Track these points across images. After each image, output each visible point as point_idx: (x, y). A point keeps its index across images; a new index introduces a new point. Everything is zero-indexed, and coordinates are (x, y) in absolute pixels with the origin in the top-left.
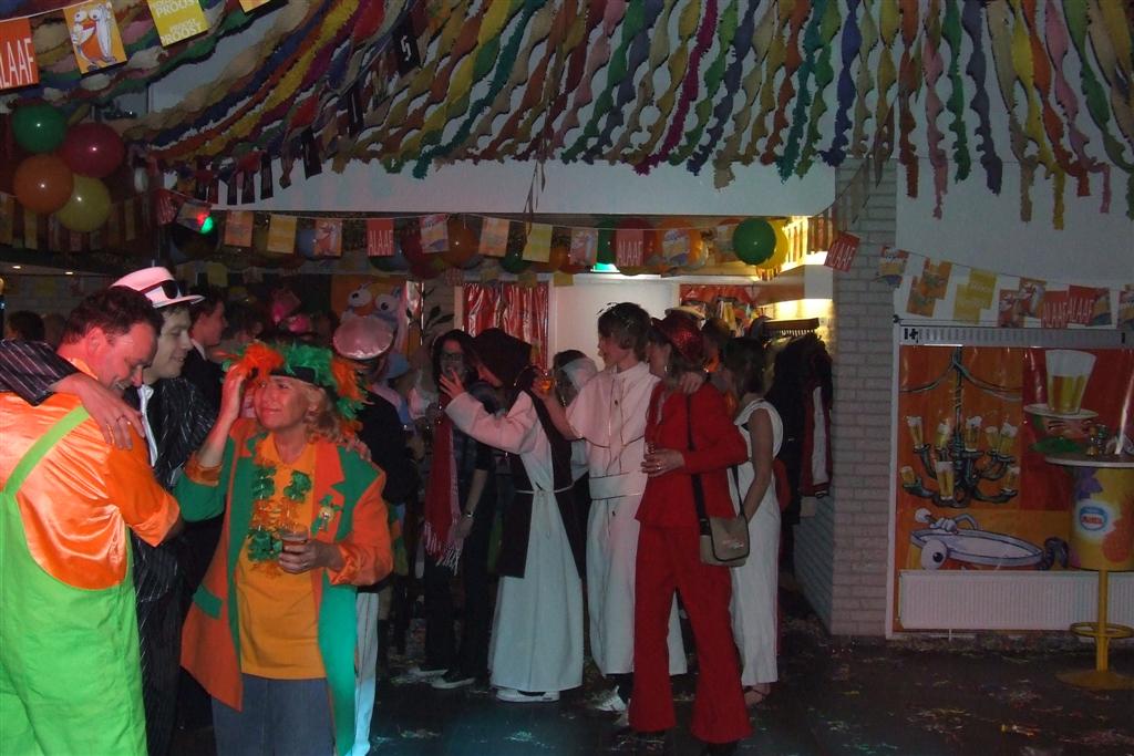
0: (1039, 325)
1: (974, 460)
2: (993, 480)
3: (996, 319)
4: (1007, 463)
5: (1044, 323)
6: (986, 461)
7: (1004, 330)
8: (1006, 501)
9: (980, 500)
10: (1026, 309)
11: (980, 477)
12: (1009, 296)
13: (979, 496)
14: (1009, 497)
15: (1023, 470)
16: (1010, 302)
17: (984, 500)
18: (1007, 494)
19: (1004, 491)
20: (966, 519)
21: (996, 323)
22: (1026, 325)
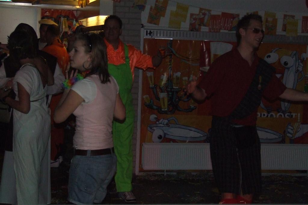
0: (208, 30)
1: (177, 92)
2: (185, 101)
3: (188, 27)
5: (210, 29)
6: (182, 93)
7: (192, 32)
8: (191, 111)
9: (179, 111)
10: (202, 22)
11: (180, 100)
12: (194, 17)
13: (179, 109)
14: (193, 109)
16: (195, 19)
17: (181, 111)
18: (192, 108)
19: (191, 107)
20: (173, 119)
21: (188, 29)
22: (202, 30)
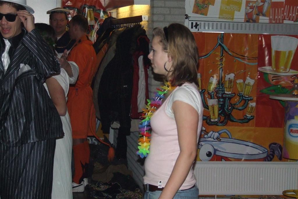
0: (268, 21)
1: (230, 99)
2: (240, 110)
3: (244, 17)
4: (249, 100)
5: (270, 20)
6: (236, 99)
7: (248, 24)
8: (247, 122)
9: (233, 121)
10: (260, 11)
11: (234, 108)
12: (251, 4)
13: (232, 119)
14: (249, 120)
15: (257, 104)
16: (252, 8)
17: (235, 122)
18: (248, 118)
19: (246, 116)
20: (225, 132)
21: (244, 20)
22: (260, 21)
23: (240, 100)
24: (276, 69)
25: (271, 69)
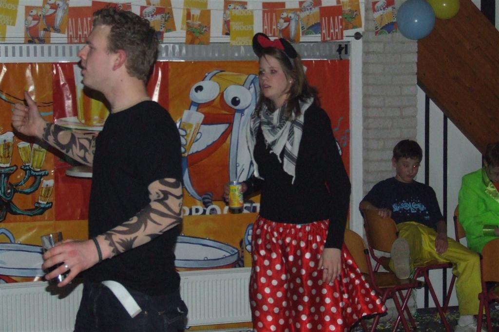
0: (65, 40)
1: (8, 175)
2: (27, 193)
3: (23, 35)
4: (41, 176)
6: (20, 176)
7: (32, 46)
8: (41, 213)
9: (15, 213)
10: (50, 24)
11: (16, 191)
12: (34, 12)
13: (14, 210)
14: (45, 209)
15: (56, 181)
16: (36, 18)
17: (19, 214)
18: (42, 206)
19: (38, 203)
20: (2, 233)
21: (23, 39)
22: (52, 40)
23: (27, 177)
24: (86, 121)
25: (78, 121)
